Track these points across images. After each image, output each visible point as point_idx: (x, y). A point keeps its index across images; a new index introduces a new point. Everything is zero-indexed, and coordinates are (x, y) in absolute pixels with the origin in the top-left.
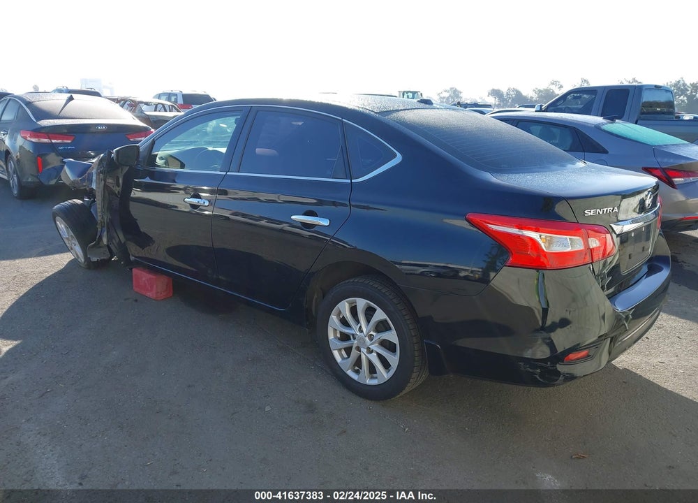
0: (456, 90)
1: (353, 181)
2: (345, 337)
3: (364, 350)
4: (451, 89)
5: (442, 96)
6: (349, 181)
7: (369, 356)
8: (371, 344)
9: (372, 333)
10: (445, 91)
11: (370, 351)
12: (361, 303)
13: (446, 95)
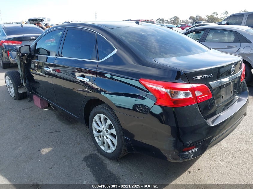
0: (177, 18)
1: (99, 61)
2: (99, 131)
3: (105, 137)
4: (175, 17)
5: (171, 20)
6: (97, 61)
7: (107, 140)
8: (107, 135)
9: (107, 130)
10: (173, 18)
11: (107, 138)
12: (102, 116)
13: (173, 19)
